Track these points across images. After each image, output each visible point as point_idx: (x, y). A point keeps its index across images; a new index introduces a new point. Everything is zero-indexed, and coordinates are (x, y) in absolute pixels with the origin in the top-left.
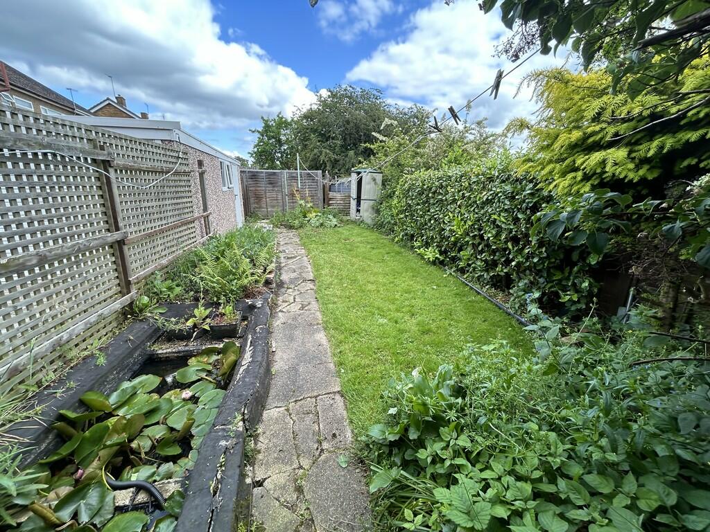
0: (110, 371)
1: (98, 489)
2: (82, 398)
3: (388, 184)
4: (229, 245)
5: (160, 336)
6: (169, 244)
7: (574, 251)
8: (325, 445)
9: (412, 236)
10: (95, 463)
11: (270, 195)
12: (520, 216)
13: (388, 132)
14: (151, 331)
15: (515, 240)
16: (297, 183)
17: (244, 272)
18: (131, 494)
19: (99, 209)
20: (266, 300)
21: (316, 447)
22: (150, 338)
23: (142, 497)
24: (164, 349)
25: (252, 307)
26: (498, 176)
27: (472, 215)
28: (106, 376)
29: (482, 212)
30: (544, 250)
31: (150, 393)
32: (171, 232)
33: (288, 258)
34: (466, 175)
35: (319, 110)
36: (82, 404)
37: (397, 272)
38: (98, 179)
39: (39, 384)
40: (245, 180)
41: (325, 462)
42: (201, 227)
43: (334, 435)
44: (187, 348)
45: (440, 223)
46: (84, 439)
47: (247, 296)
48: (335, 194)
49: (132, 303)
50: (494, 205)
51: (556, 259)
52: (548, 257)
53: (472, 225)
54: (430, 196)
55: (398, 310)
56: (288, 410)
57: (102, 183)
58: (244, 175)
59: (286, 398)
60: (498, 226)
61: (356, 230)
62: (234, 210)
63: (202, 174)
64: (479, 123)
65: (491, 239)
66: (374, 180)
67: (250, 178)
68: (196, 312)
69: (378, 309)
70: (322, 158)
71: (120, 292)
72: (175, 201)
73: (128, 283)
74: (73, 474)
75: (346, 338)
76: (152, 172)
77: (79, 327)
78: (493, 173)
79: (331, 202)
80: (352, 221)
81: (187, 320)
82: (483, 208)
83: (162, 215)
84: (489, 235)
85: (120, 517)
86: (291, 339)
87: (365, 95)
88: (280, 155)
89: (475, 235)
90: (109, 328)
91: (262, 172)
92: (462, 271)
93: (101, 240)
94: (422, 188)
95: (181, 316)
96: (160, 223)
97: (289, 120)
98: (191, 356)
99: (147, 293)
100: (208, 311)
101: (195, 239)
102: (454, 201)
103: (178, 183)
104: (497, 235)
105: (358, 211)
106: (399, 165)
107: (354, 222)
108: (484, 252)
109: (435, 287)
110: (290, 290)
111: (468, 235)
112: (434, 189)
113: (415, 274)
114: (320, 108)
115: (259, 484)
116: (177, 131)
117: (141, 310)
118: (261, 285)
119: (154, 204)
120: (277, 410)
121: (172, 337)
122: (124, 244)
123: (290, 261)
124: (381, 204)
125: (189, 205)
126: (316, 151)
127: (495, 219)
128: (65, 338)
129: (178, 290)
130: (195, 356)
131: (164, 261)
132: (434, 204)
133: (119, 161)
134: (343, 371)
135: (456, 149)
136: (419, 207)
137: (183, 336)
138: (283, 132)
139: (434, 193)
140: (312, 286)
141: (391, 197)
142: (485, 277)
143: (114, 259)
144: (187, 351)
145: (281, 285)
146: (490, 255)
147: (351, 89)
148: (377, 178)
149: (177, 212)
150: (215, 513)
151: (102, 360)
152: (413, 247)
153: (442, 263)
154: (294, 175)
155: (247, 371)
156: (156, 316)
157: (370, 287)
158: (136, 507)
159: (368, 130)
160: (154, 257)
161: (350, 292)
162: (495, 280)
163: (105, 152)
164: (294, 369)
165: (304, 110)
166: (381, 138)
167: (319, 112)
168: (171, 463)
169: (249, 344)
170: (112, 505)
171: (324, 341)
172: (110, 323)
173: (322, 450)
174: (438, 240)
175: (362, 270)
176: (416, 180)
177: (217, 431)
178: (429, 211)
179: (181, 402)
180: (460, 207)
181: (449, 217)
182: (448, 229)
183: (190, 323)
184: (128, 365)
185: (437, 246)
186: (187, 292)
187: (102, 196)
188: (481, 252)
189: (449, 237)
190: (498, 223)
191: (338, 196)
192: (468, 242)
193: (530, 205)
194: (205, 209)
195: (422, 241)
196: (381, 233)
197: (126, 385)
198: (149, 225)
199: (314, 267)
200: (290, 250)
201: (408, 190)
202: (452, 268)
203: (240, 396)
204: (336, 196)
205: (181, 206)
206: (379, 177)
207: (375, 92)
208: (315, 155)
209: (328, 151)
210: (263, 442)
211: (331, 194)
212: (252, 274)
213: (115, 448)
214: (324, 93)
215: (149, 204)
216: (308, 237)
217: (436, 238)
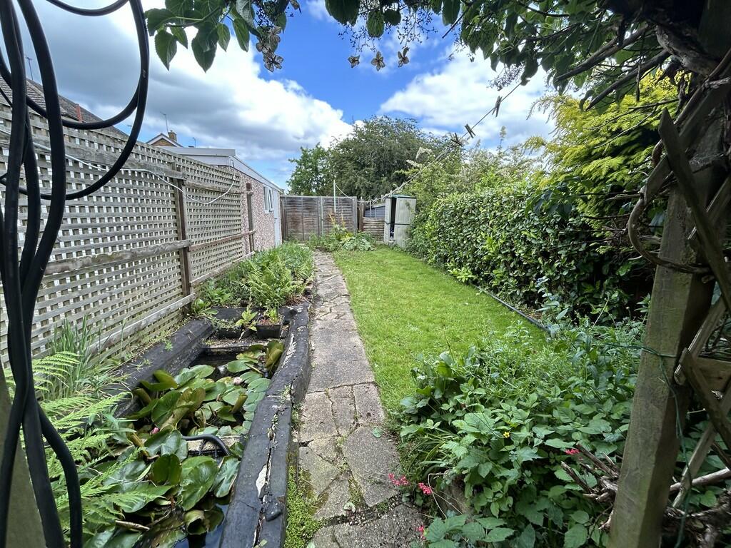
0: (175, 357)
1: (175, 437)
2: (155, 373)
3: (422, 209)
4: (273, 259)
5: (212, 335)
6: (220, 257)
7: (603, 265)
8: (361, 421)
9: (446, 257)
10: (171, 420)
11: (306, 219)
12: (549, 231)
13: (422, 159)
14: (205, 329)
15: (545, 255)
16: (333, 208)
17: (286, 282)
18: (200, 444)
19: (172, 220)
20: (305, 307)
21: (352, 421)
22: (204, 334)
23: (209, 446)
24: (216, 345)
25: (293, 313)
26: (527, 195)
27: (503, 233)
28: (172, 359)
29: (513, 230)
30: (573, 262)
31: (206, 378)
32: (223, 245)
33: (324, 277)
34: (497, 196)
35: (355, 139)
36: (155, 378)
37: (430, 290)
38: (173, 195)
39: (123, 360)
40: (283, 205)
41: (361, 432)
42: (246, 245)
43: (369, 414)
44: (236, 345)
45: (472, 244)
46: (159, 403)
47: (288, 304)
48: (369, 219)
49: (190, 303)
50: (524, 222)
51: (586, 273)
52: (577, 271)
53: (504, 243)
54: (463, 217)
55: (429, 321)
56: (327, 394)
57: (176, 199)
58: (283, 201)
59: (325, 385)
60: (529, 243)
61: (390, 253)
62: (273, 233)
63: (249, 196)
64: (514, 149)
65: (522, 255)
66: (408, 205)
67: (289, 204)
68: (244, 315)
69: (411, 319)
70: (357, 184)
71: (182, 293)
72: (227, 218)
73: (189, 286)
74: (149, 432)
75: (380, 340)
76: (212, 191)
77: (153, 316)
78: (523, 192)
79: (365, 227)
80: (385, 245)
81: (235, 322)
82: (514, 226)
83: (217, 230)
84: (520, 251)
85: (193, 458)
86: (329, 340)
87: (400, 125)
88: (316, 183)
89: (507, 253)
90: (172, 324)
91: (300, 198)
92: (496, 290)
93: (173, 246)
94: (455, 210)
95: (230, 319)
96: (214, 237)
97: (326, 149)
98: (239, 353)
99: (202, 296)
100: (254, 315)
101: (241, 254)
102: (486, 221)
103: (230, 203)
104: (528, 251)
105: (392, 235)
106: (433, 189)
107: (387, 246)
108: (516, 269)
109: (467, 304)
110: (327, 303)
111: (500, 253)
112: (466, 210)
113: (448, 292)
114: (356, 138)
115: (305, 445)
116: (232, 158)
117: (198, 310)
118: (300, 295)
119: (211, 219)
120: (318, 393)
121: (224, 335)
122: (189, 251)
123: (326, 279)
124: (415, 228)
125: (238, 223)
126: (351, 178)
127: (526, 235)
128: (143, 324)
129: (227, 296)
130: (242, 352)
131: (217, 271)
132: (467, 225)
133: (189, 181)
134: (376, 366)
135: (489, 173)
136: (452, 228)
137: (232, 335)
138: (320, 161)
139: (467, 214)
140: (347, 300)
141: (425, 221)
142: (518, 294)
143: (179, 264)
144: (236, 347)
145: (318, 298)
146: (522, 271)
147: (387, 119)
148: (411, 203)
149: (228, 228)
150: (272, 451)
151: (170, 346)
152: (446, 268)
153: (475, 282)
154: (330, 201)
155: (292, 359)
156: (209, 316)
157: (402, 301)
158: (206, 453)
159: (401, 158)
160: (208, 266)
161: (383, 305)
162: (528, 298)
163: (181, 173)
164: (331, 364)
165: (341, 140)
166: (415, 164)
167: (355, 141)
168: (230, 427)
169: (292, 341)
170: (186, 449)
171: (359, 343)
172: (173, 319)
173: (358, 425)
174: (471, 259)
175: (395, 287)
176: (450, 202)
177: (269, 399)
178: (461, 232)
179: (232, 387)
180: (491, 226)
181: (481, 237)
182: (480, 248)
183: (238, 324)
184: (188, 355)
185: (470, 266)
186: (235, 298)
187: (175, 210)
188: (514, 269)
189: (482, 256)
190: (528, 239)
191: (372, 221)
192: (500, 260)
193: (558, 220)
194: (251, 228)
195: (456, 261)
196: (414, 256)
197: (186, 371)
198: (206, 238)
199: (349, 283)
200: (324, 269)
201: (442, 213)
202: (485, 287)
203: (287, 376)
204: (370, 220)
205: (232, 223)
206: (413, 203)
207: (410, 122)
208: (350, 182)
209: (363, 178)
210: (306, 416)
211: (365, 219)
212: (293, 284)
213: (186, 409)
214: (360, 124)
215: (208, 219)
216: (342, 258)
217: (469, 258)
